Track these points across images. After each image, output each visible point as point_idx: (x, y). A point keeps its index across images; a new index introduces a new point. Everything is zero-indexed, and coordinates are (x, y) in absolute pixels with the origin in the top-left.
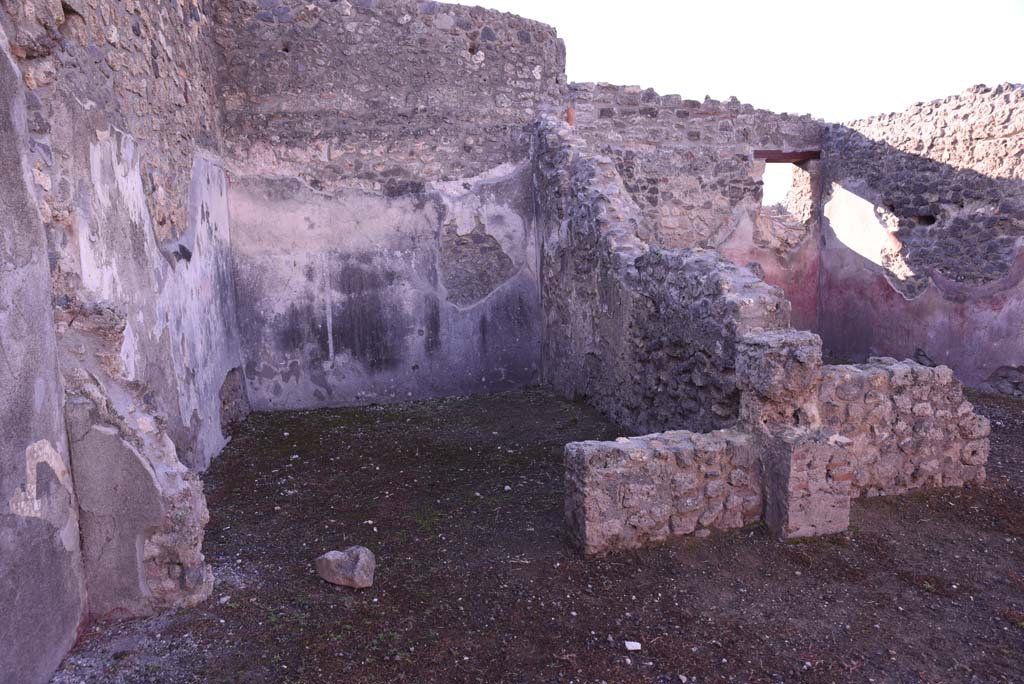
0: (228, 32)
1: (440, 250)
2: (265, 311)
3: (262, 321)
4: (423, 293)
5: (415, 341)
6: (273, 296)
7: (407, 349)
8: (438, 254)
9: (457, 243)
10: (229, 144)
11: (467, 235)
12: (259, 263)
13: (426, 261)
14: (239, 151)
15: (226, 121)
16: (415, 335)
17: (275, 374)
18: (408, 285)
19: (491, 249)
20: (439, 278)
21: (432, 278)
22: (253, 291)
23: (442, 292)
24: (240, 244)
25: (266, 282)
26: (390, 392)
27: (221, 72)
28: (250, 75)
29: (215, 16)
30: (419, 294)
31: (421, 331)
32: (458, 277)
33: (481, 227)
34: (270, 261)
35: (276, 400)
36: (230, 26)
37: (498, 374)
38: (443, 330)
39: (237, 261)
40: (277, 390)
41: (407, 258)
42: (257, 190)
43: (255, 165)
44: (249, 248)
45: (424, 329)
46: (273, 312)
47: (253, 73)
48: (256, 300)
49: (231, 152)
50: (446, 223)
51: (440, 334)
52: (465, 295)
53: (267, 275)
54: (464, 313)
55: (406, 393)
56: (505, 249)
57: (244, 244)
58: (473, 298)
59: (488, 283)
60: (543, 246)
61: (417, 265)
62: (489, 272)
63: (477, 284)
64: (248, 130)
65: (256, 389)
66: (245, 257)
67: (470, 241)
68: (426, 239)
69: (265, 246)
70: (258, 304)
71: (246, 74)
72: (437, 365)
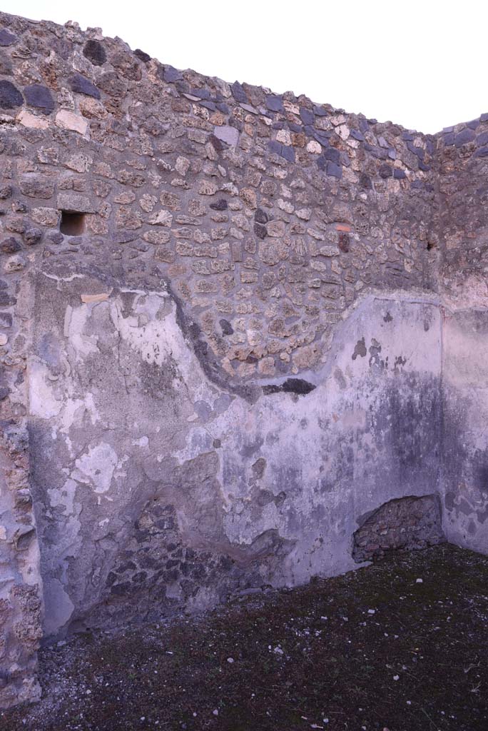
0: (449, 180)
2: (467, 445)
3: (464, 454)
6: (476, 430)
10: (446, 281)
12: (464, 395)
14: (454, 287)
15: (445, 260)
17: (471, 511)
22: (457, 424)
24: (450, 375)
25: (470, 416)
27: (444, 216)
28: (468, 213)
29: (440, 169)
34: (475, 394)
35: (469, 538)
36: (452, 173)
39: (446, 392)
40: (471, 528)
42: (467, 323)
43: (467, 299)
44: (456, 380)
46: (474, 447)
47: (471, 210)
48: (460, 432)
49: (448, 288)
53: (471, 408)
57: (453, 377)
64: (464, 265)
65: (453, 521)
66: (453, 389)
69: (471, 379)
70: (462, 436)
71: (465, 212)
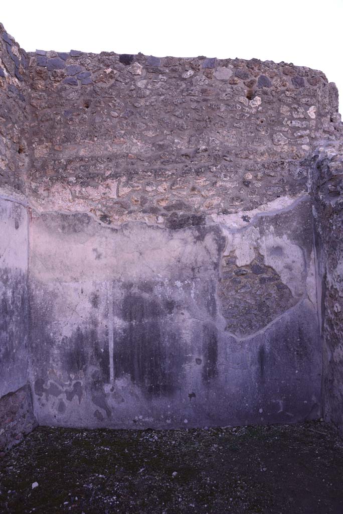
0: (40, 96)
1: (220, 280)
2: (54, 333)
3: (51, 342)
4: (202, 323)
5: (193, 370)
6: (62, 320)
7: (184, 377)
8: (217, 284)
9: (236, 274)
10: (33, 185)
11: (247, 266)
12: (51, 289)
13: (205, 292)
14: (41, 191)
15: (33, 166)
16: (193, 363)
17: (60, 392)
18: (187, 314)
19: (270, 279)
20: (217, 308)
21: (211, 308)
22: (44, 315)
23: (221, 322)
24: (37, 271)
25: (56, 307)
26: (166, 418)
27: (33, 127)
28: (55, 128)
29: (32, 85)
30: (198, 323)
31: (200, 360)
32: (237, 307)
33: (261, 258)
34: (61, 288)
35: (59, 416)
36: (43, 91)
37: (275, 406)
38: (221, 359)
39: (33, 286)
40: (61, 407)
41: (187, 288)
42: (53, 224)
43: (53, 203)
44: (43, 275)
45: (202, 358)
46: (61, 335)
47: (59, 126)
48: (47, 323)
49: (35, 191)
50: (226, 254)
51: (218, 363)
52: (244, 325)
53: (57, 300)
54: (242, 343)
55: (182, 420)
56: (284, 280)
57: (39, 273)
58: (251, 328)
59: (267, 314)
60: (325, 277)
61: (197, 296)
62: (268, 303)
63: (256, 315)
64: (51, 173)
65: (43, 405)
66: (40, 284)
67: (249, 271)
68: (206, 269)
69: (57, 275)
70: (49, 327)
71: (53, 127)
72: (213, 394)
